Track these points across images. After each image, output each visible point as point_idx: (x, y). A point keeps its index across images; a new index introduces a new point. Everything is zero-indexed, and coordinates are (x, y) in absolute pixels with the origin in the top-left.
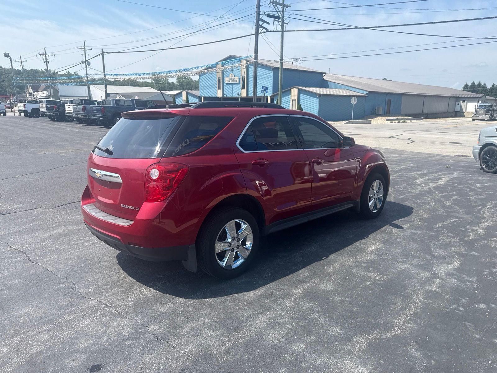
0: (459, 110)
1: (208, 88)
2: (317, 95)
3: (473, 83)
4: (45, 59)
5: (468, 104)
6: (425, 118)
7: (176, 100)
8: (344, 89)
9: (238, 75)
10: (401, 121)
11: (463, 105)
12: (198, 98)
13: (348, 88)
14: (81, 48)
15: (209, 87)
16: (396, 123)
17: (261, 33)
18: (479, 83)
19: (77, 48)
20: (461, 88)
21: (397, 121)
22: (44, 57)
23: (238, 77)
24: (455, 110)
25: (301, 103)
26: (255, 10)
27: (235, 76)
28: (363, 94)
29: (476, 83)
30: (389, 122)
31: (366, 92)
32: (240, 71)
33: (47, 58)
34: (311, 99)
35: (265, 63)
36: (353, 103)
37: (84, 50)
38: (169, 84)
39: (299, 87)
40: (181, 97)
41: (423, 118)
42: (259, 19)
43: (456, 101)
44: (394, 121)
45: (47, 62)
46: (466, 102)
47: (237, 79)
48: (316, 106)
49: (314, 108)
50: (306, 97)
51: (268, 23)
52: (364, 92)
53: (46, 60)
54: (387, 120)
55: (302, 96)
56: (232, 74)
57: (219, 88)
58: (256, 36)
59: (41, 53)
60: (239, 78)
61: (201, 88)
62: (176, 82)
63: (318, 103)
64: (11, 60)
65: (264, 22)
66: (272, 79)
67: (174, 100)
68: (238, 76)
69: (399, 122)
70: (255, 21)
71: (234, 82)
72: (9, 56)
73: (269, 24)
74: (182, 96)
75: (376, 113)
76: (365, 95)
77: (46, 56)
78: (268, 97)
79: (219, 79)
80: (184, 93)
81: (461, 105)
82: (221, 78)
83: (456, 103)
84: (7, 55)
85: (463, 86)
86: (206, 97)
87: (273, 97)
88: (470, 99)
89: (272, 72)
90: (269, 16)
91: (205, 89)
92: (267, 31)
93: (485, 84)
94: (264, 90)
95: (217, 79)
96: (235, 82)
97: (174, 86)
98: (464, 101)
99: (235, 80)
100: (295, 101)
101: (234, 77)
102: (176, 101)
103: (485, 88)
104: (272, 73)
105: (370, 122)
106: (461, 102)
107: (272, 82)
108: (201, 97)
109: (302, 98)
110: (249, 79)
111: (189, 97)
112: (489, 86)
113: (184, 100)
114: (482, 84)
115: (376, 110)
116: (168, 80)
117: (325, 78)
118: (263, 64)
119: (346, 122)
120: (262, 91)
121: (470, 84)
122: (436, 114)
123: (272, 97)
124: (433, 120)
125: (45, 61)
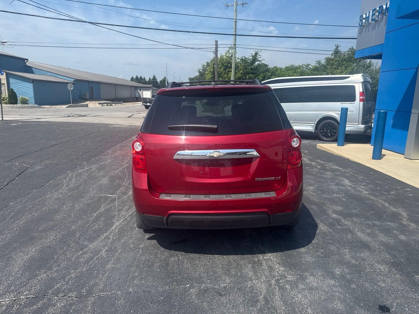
0: (138, 97)
2: (30, 80)
3: (137, 77)
5: (144, 92)
6: (123, 102)
8: (51, 76)
10: (109, 105)
11: (140, 92)
13: (54, 75)
16: (105, 107)
18: (141, 77)
20: (129, 79)
21: (106, 105)
24: (135, 96)
25: (12, 86)
28: (70, 81)
29: (139, 77)
30: (101, 105)
31: (73, 80)
34: (23, 84)
36: (70, 89)
39: (6, 71)
41: (122, 102)
43: (136, 90)
44: (104, 105)
46: (142, 90)
48: (31, 91)
49: (28, 92)
50: (16, 82)
52: (71, 79)
54: (99, 104)
55: (12, 80)
63: (32, 87)
69: (107, 105)
75: (84, 98)
76: (73, 82)
81: (139, 93)
83: (135, 91)
85: (131, 78)
88: (144, 89)
93: (144, 78)
98: (140, 90)
100: (4, 85)
103: (145, 81)
105: (87, 106)
106: (139, 90)
109: (12, 82)
112: (147, 79)
114: (143, 77)
115: (83, 95)
117: (28, 64)
119: (67, 106)
121: (135, 77)
122: (125, 99)
124: (127, 104)
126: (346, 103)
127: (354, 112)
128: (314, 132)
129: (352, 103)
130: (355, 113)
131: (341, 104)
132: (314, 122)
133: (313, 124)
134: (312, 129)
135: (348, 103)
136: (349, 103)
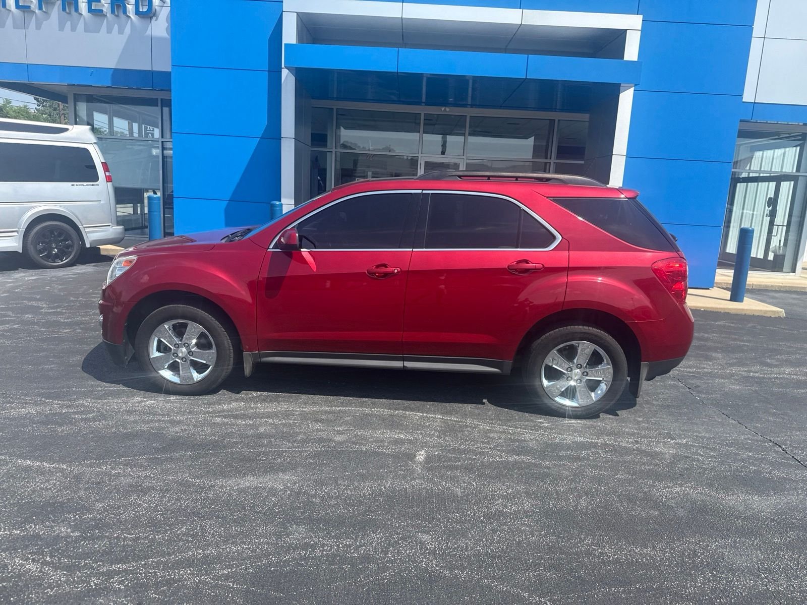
126: (83, 185)
127: (101, 202)
128: (21, 252)
129: (93, 185)
130: (102, 204)
131: (72, 185)
132: (17, 229)
133: (15, 234)
134: (16, 244)
135: (85, 184)
136: (87, 185)
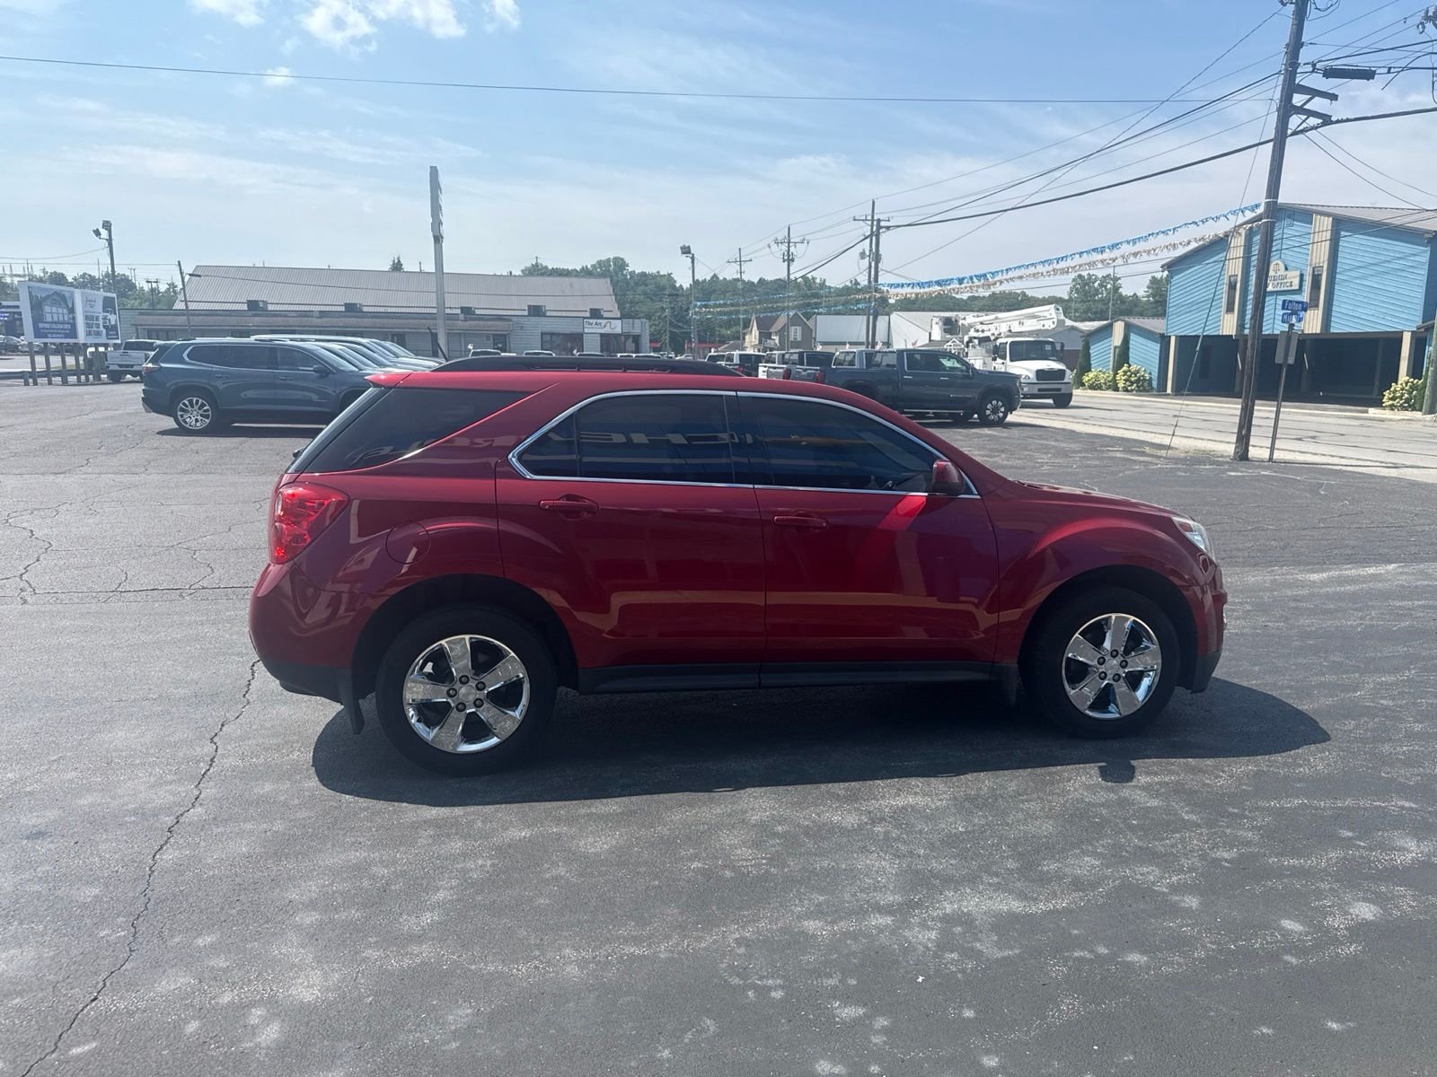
1: (1192, 308)
4: (786, 253)
7: (1092, 347)
9: (1298, 266)
12: (1159, 340)
14: (864, 218)
15: (1195, 307)
17: (1295, 133)
19: (855, 220)
22: (784, 247)
23: (1298, 273)
26: (1279, 61)
27: (1286, 269)
32: (1306, 251)
33: (792, 249)
35: (1397, 222)
37: (870, 223)
38: (1122, 299)
40: (1109, 339)
42: (1291, 87)
45: (789, 259)
47: (1295, 277)
51: (1333, 94)
53: (789, 255)
56: (1279, 262)
57: (1230, 309)
58: (1274, 146)
59: (780, 238)
60: (1302, 276)
61: (1171, 310)
62: (1144, 294)
64: (693, 262)
65: (1315, 93)
66: (1425, 272)
67: (1087, 347)
68: (1297, 269)
70: (1278, 95)
71: (1282, 289)
72: (689, 252)
73: (1336, 99)
74: (1111, 336)
77: (789, 247)
78: (1405, 334)
79: (1232, 279)
80: (1119, 328)
82: (1239, 278)
84: (686, 250)
86: (1185, 336)
87: (1423, 335)
89: (1429, 248)
90: (1330, 73)
91: (1182, 313)
92: (1327, 120)
94: (1291, 314)
95: (1226, 281)
96: (1286, 289)
97: (1136, 306)
99: (1286, 281)
101: (1284, 274)
102: (1091, 351)
104: (1428, 254)
107: (1424, 284)
108: (1170, 337)
110: (1337, 276)
111: (1133, 337)
113: (1115, 347)
116: (1120, 290)
118: (1391, 224)
120: (1285, 317)
123: (1419, 335)
125: (786, 258)
